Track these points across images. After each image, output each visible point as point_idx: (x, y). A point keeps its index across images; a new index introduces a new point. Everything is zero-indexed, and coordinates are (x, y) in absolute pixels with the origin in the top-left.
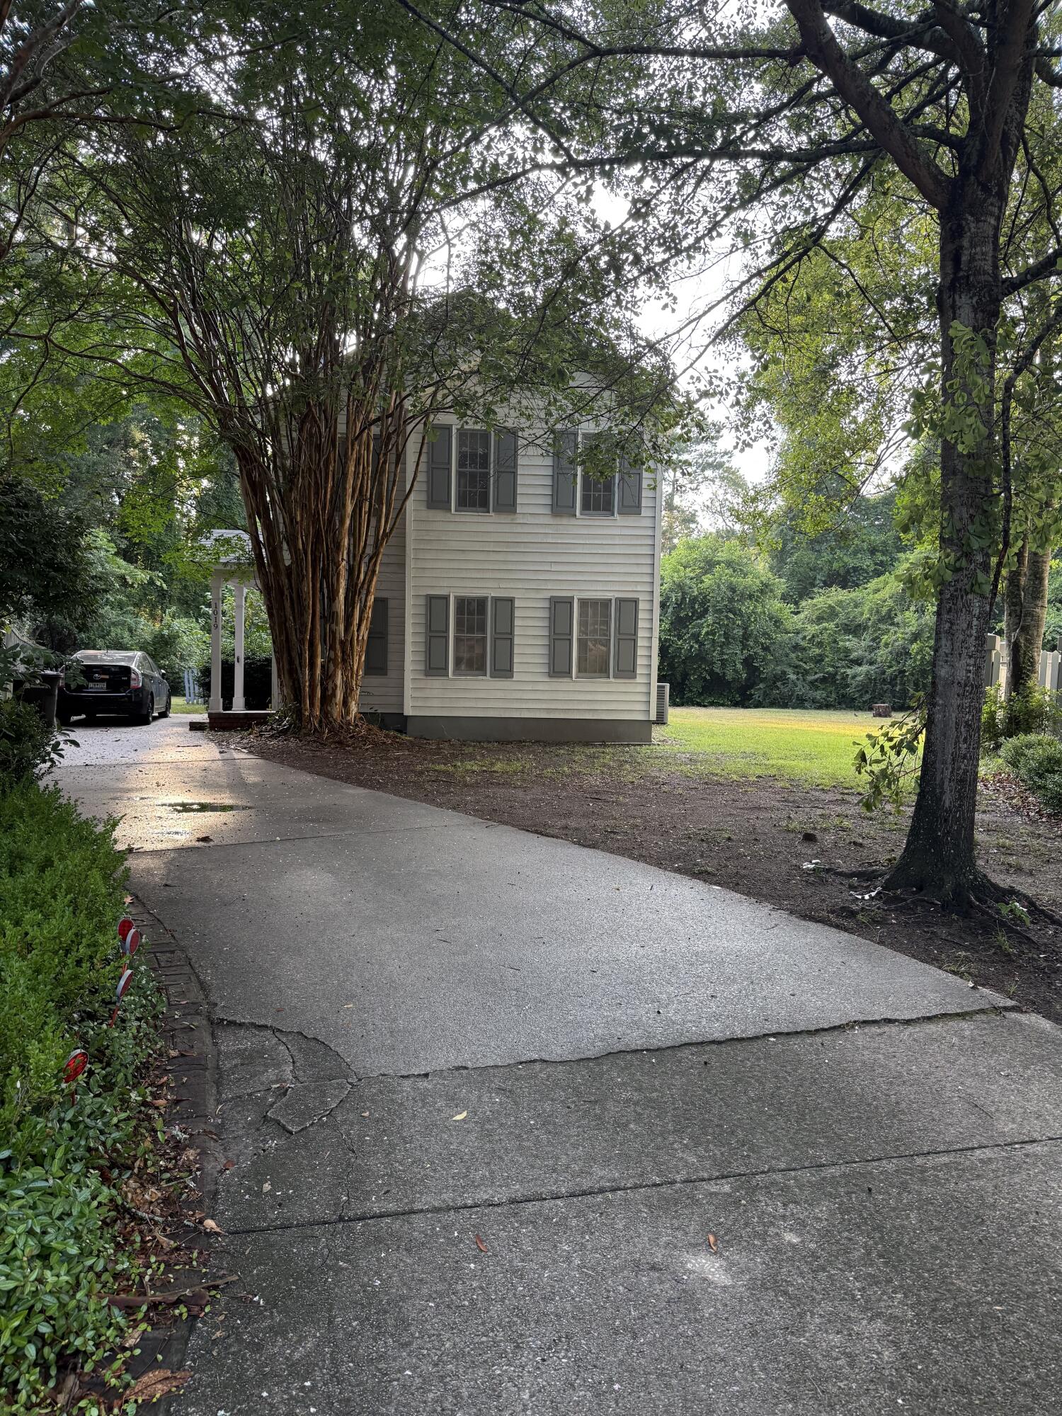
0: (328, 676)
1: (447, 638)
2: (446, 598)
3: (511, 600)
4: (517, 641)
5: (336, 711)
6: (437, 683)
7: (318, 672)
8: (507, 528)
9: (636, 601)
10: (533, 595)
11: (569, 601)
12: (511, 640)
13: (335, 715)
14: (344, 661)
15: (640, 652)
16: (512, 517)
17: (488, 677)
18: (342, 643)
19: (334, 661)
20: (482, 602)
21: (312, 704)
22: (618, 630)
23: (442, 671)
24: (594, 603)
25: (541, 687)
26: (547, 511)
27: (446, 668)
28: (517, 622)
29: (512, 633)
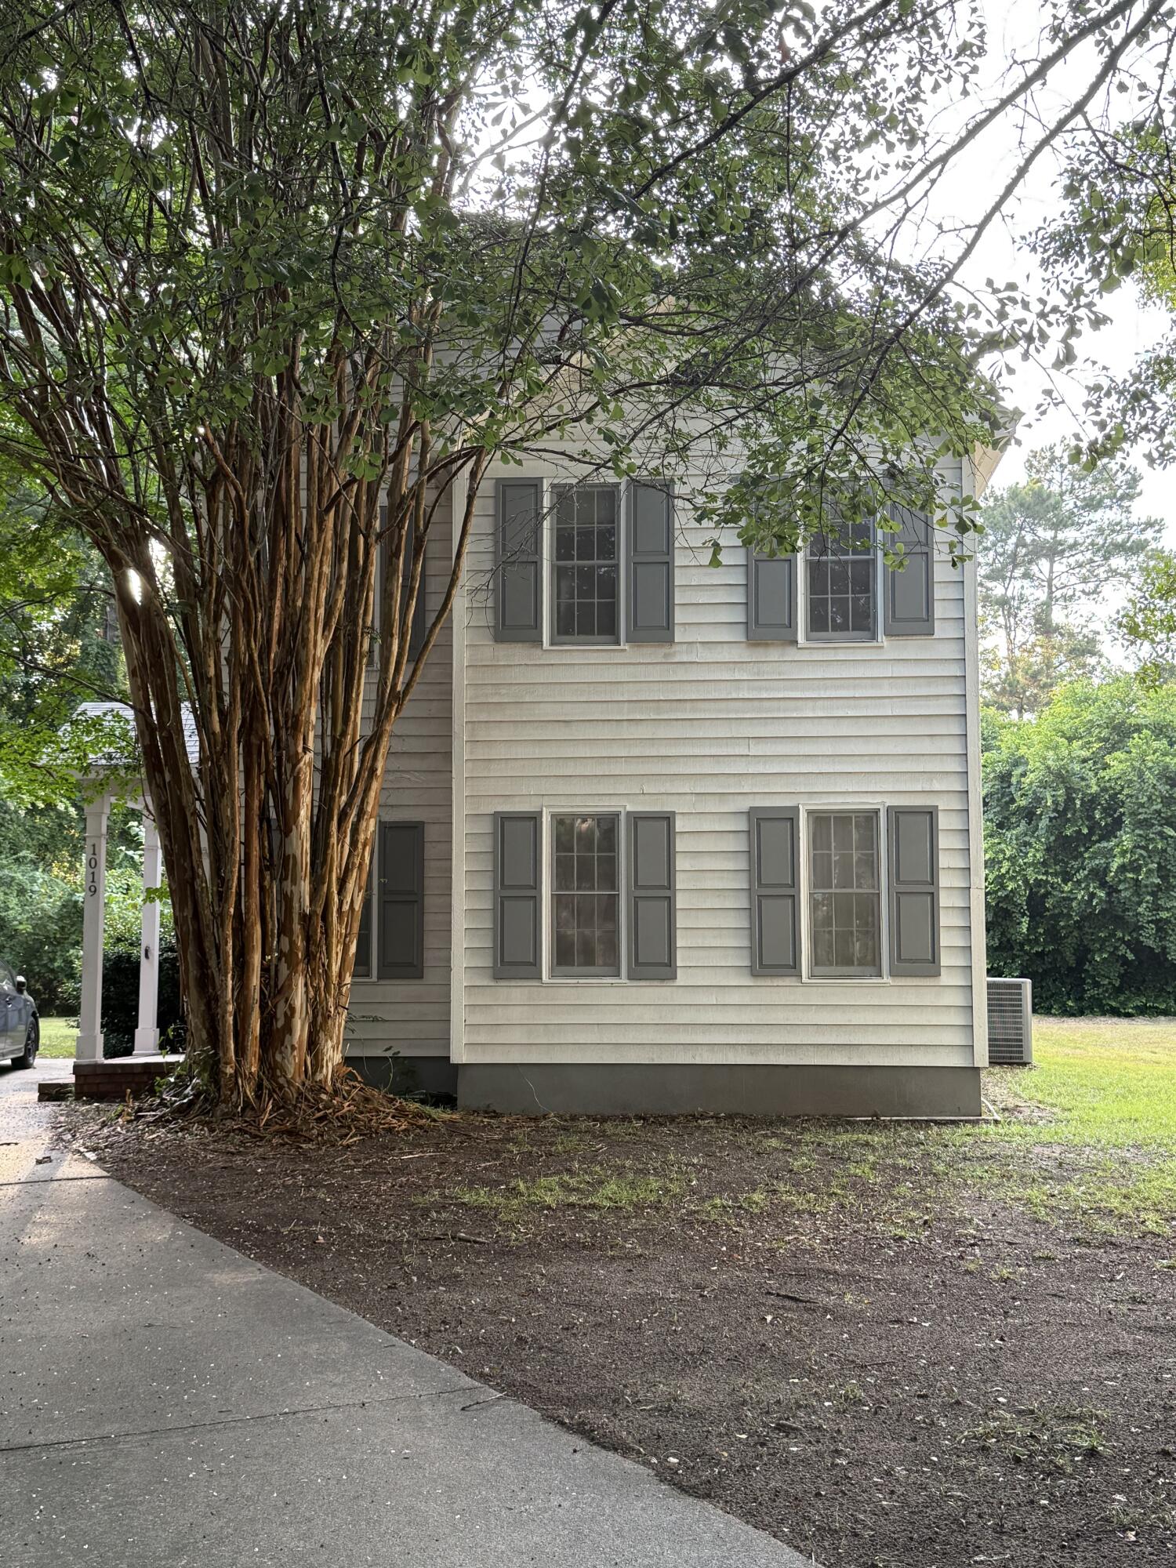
0: (275, 990)
1: (536, 900)
2: (534, 818)
3: (668, 819)
4: (681, 902)
5: (293, 1062)
6: (517, 993)
7: (255, 980)
8: (656, 673)
9: (931, 813)
10: (712, 806)
11: (789, 817)
12: (670, 901)
13: (291, 1070)
14: (309, 956)
15: (945, 919)
16: (665, 650)
17: (624, 980)
18: (306, 919)
19: (288, 957)
20: (608, 823)
21: (241, 1050)
22: (896, 874)
23: (529, 969)
24: (843, 818)
25: (735, 998)
26: (738, 635)
27: (536, 962)
28: (681, 863)
29: (670, 885)
